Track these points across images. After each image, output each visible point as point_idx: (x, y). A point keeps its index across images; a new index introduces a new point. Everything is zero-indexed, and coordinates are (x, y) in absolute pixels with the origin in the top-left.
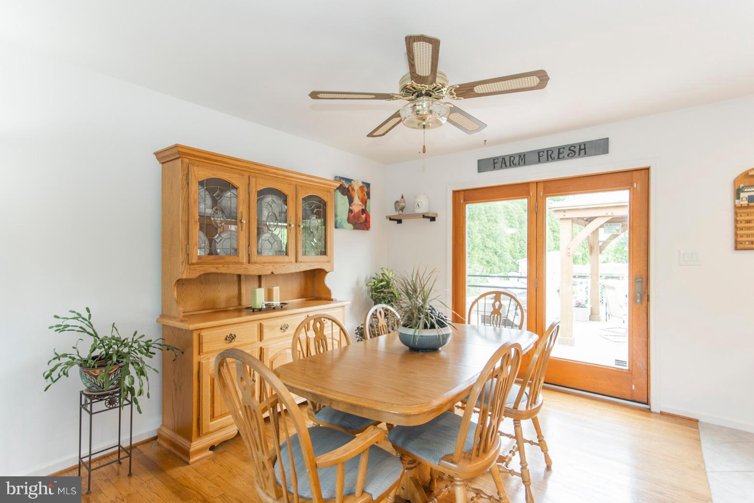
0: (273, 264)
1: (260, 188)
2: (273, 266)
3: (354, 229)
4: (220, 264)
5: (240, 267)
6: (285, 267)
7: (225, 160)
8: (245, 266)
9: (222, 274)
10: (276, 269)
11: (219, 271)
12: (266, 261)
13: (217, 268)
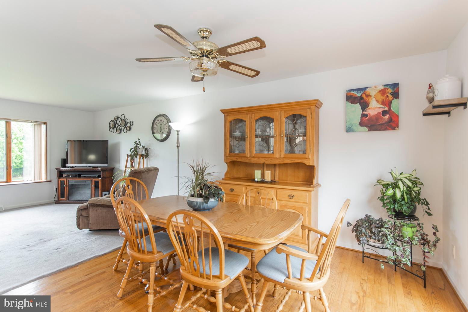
0: (265, 158)
1: (257, 118)
2: (265, 159)
3: (369, 131)
4: (237, 157)
5: (247, 159)
6: (272, 160)
7: (238, 110)
8: (249, 158)
9: (239, 162)
10: (266, 161)
11: (237, 160)
12: (260, 156)
13: (237, 159)
